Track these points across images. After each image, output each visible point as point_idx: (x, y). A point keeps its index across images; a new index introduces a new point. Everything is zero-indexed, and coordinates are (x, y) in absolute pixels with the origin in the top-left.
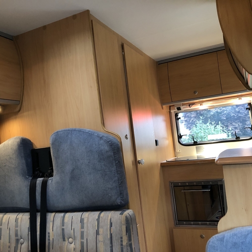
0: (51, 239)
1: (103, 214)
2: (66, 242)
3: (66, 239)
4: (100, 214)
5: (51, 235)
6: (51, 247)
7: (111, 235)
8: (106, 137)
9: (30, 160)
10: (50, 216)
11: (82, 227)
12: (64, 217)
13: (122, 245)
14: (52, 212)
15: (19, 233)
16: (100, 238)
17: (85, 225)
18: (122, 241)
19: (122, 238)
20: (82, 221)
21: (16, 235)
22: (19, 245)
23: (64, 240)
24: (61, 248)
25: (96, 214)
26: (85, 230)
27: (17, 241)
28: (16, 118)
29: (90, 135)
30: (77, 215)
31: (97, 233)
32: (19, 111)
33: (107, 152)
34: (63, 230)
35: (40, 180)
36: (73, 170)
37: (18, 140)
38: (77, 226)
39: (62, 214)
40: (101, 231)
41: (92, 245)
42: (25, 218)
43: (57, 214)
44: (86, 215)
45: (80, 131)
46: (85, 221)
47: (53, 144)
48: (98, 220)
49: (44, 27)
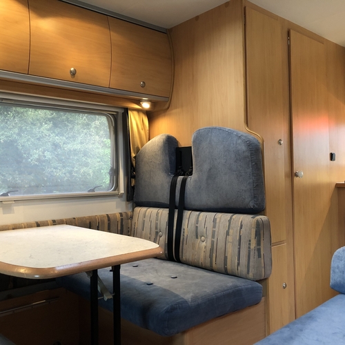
0: (185, 235)
1: (236, 216)
2: (199, 240)
3: (199, 237)
4: (232, 216)
5: (186, 231)
6: (185, 242)
7: (240, 236)
8: (246, 137)
9: (174, 158)
10: (187, 214)
11: (214, 227)
12: (199, 215)
13: (249, 248)
14: (189, 210)
15: (159, 226)
16: (230, 238)
17: (217, 225)
18: (250, 244)
19: (250, 241)
20: (215, 220)
21: (156, 228)
22: (158, 238)
23: (197, 238)
24: (193, 245)
25: (228, 216)
26: (216, 229)
27: (157, 233)
28: (165, 116)
29: (230, 133)
30: (211, 215)
31: (228, 233)
32: (168, 108)
33: (244, 152)
34: (197, 227)
35: (180, 178)
36: (210, 169)
37: (164, 137)
38: (210, 225)
39: (198, 213)
40: (231, 231)
41: (221, 245)
42: (164, 213)
43: (193, 212)
44: (219, 215)
45: (220, 129)
46: (218, 221)
47: (194, 142)
48: (230, 221)
49: (197, 18)
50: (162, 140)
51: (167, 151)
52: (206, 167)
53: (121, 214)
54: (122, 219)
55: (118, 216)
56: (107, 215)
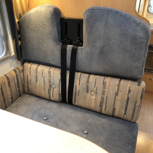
0: (77, 90)
1: (123, 82)
2: (89, 94)
3: (89, 92)
4: (120, 81)
5: (77, 87)
6: (77, 95)
7: (128, 98)
10: (78, 75)
11: (104, 87)
12: (89, 77)
13: (135, 105)
15: (52, 81)
16: (118, 98)
17: (107, 87)
18: (136, 103)
19: (136, 101)
20: (104, 83)
21: (50, 82)
22: (52, 89)
23: (87, 92)
24: (85, 97)
25: (116, 81)
26: (106, 90)
27: (50, 86)
30: (100, 79)
31: (117, 94)
33: (141, 38)
34: (88, 86)
38: (100, 86)
39: (87, 75)
40: (120, 93)
41: (110, 101)
44: (108, 80)
46: (107, 84)
48: (118, 86)
50: (49, 12)
51: (55, 23)
52: (99, 44)
53: (14, 70)
54: (17, 75)
55: (13, 72)
56: (5, 75)
